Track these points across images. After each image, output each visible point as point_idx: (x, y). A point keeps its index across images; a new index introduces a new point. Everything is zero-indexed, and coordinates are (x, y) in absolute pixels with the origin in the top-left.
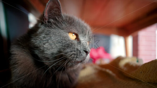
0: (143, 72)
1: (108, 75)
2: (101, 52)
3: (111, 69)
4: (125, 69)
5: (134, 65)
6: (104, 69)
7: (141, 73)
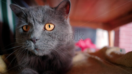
0: (127, 59)
1: (96, 60)
2: (88, 43)
3: (99, 56)
4: (111, 57)
5: (119, 54)
6: (93, 56)
7: (126, 59)
